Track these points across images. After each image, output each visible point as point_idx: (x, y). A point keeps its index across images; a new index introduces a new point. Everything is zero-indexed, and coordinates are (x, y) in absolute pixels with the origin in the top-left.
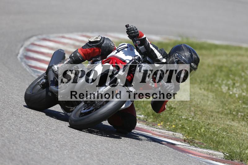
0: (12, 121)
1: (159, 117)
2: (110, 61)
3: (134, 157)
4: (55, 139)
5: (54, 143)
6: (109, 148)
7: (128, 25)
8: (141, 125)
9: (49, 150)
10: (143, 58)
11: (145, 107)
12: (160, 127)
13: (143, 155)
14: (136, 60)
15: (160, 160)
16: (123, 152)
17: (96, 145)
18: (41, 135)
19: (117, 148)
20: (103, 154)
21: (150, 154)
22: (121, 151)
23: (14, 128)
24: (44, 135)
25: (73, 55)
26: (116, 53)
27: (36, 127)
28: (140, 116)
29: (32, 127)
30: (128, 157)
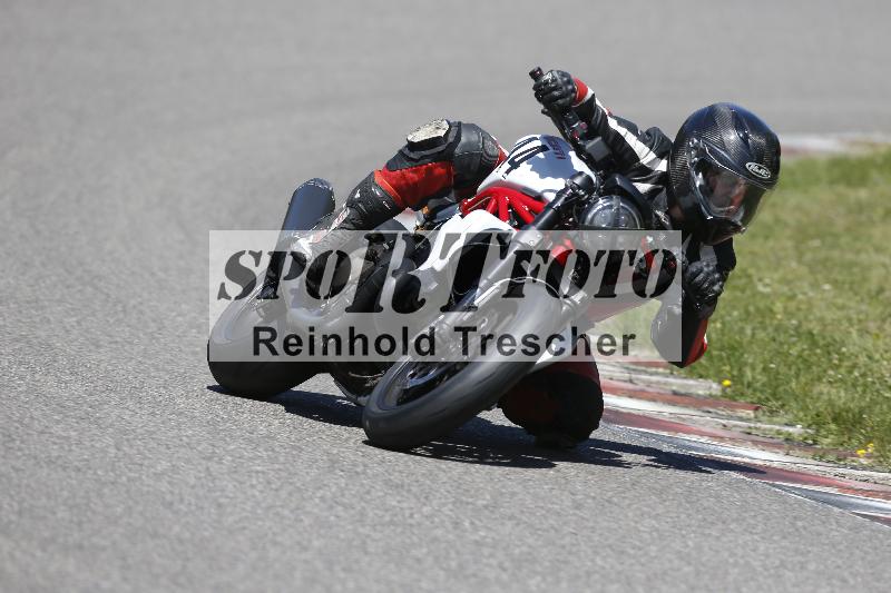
0: (334, 490)
1: (858, 426)
2: (487, 202)
3: (779, 576)
4: (493, 539)
5: (491, 556)
6: (689, 555)
7: (539, 69)
8: (798, 460)
9: (473, 580)
10: (603, 178)
11: (806, 395)
12: (864, 462)
13: (812, 567)
14: (579, 187)
15: (878, 580)
16: (741, 561)
17: (640, 549)
18: (439, 532)
19: (717, 552)
20: (668, 579)
21: (840, 562)
22: (731, 560)
23: (342, 514)
24: (450, 527)
25: (358, 195)
26: (508, 172)
27: (419, 505)
28: (791, 430)
29: (405, 505)
30: (761, 579)
